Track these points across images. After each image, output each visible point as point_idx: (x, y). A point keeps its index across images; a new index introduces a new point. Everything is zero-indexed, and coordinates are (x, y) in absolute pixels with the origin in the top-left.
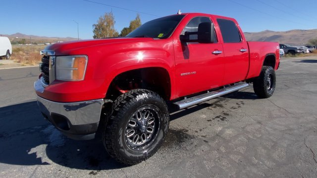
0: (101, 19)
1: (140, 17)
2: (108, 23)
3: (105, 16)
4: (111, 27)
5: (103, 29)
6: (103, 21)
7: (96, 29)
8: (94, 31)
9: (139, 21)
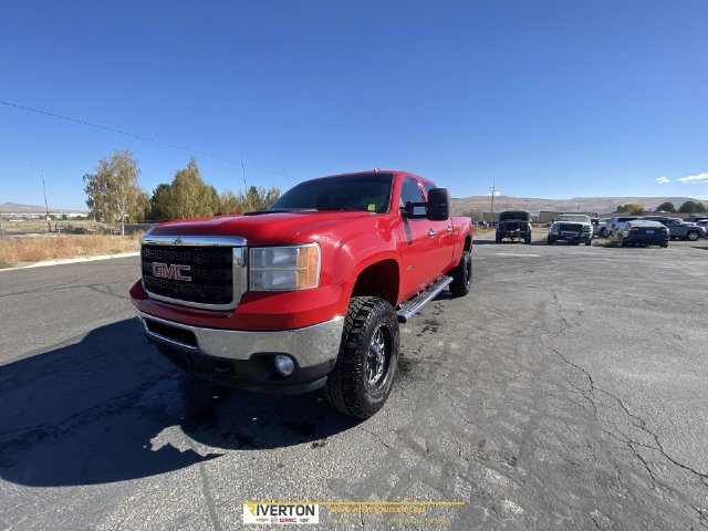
0: (105, 164)
1: (197, 164)
2: (122, 173)
3: (115, 158)
4: (131, 183)
5: (109, 186)
6: (108, 168)
7: (91, 184)
8: (88, 190)
9: (197, 171)
